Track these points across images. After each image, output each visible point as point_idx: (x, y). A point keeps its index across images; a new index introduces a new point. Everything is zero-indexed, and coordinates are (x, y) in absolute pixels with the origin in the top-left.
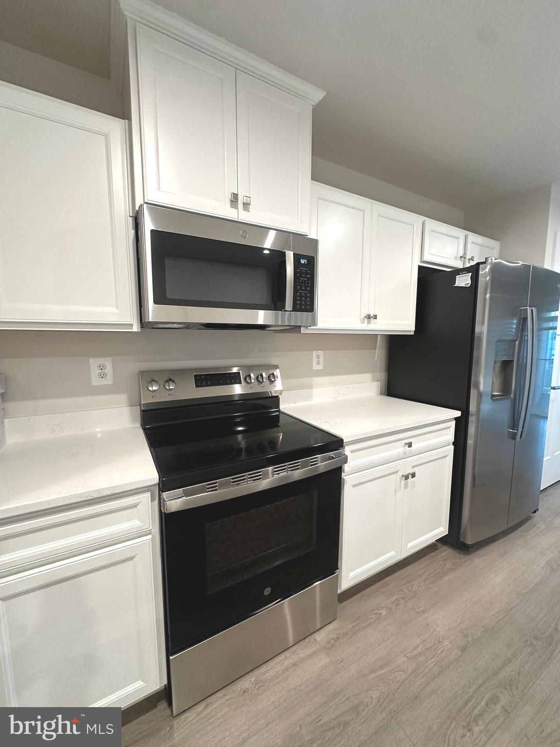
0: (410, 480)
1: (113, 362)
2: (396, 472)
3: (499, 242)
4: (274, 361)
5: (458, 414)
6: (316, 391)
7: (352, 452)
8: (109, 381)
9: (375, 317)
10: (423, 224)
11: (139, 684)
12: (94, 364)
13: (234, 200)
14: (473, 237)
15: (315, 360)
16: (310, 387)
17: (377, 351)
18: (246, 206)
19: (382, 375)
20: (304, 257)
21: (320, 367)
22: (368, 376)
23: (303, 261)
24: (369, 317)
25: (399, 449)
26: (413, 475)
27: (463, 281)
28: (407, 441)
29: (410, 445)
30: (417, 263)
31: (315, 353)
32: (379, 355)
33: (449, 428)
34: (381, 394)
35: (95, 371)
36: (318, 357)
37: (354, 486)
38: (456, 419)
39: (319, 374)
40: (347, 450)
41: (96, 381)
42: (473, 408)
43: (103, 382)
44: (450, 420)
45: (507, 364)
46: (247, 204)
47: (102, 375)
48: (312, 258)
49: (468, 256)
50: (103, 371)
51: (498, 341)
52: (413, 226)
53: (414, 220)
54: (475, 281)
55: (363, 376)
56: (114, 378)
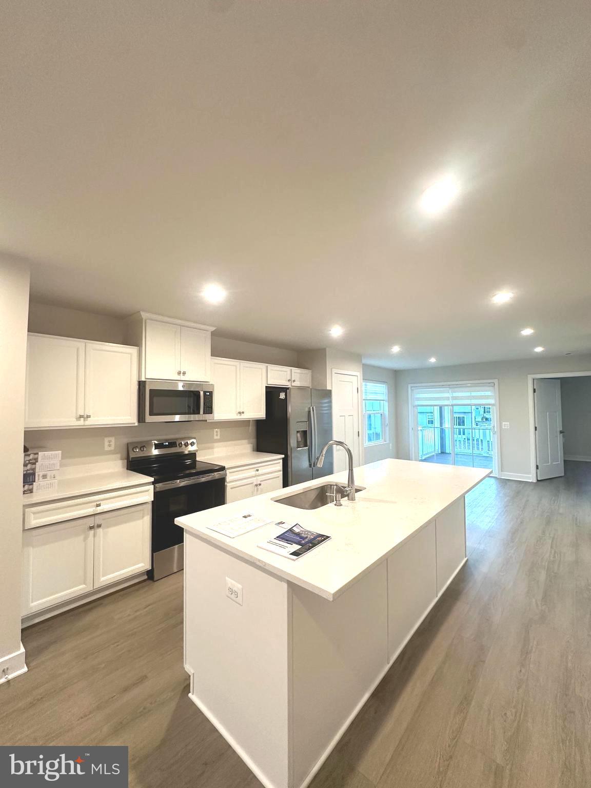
0: (259, 487)
1: (115, 439)
2: (252, 483)
3: (310, 371)
5: (283, 456)
6: (215, 450)
7: (230, 473)
8: (112, 448)
9: (243, 413)
10: (267, 367)
11: (143, 564)
12: (106, 440)
13: (179, 373)
14: (295, 370)
15: (215, 434)
16: (213, 448)
17: (250, 428)
19: (254, 440)
20: (208, 392)
21: (218, 437)
22: (245, 441)
23: (208, 394)
24: (240, 413)
25: (253, 473)
26: (260, 485)
27: (282, 396)
28: (256, 469)
29: (257, 471)
30: (265, 385)
31: (215, 431)
32: (252, 429)
33: (279, 463)
34: (253, 451)
35: (106, 444)
36: (217, 432)
37: (232, 488)
38: (283, 458)
39: (217, 441)
40: (228, 471)
41: (107, 448)
42: (289, 453)
43: (109, 449)
44: (280, 459)
45: (305, 433)
46: (184, 373)
47: (110, 446)
48: (212, 392)
49: (293, 380)
50: (110, 443)
51: (297, 422)
52: (262, 369)
53: (262, 366)
54: (286, 395)
55: (242, 442)
56: (115, 447)
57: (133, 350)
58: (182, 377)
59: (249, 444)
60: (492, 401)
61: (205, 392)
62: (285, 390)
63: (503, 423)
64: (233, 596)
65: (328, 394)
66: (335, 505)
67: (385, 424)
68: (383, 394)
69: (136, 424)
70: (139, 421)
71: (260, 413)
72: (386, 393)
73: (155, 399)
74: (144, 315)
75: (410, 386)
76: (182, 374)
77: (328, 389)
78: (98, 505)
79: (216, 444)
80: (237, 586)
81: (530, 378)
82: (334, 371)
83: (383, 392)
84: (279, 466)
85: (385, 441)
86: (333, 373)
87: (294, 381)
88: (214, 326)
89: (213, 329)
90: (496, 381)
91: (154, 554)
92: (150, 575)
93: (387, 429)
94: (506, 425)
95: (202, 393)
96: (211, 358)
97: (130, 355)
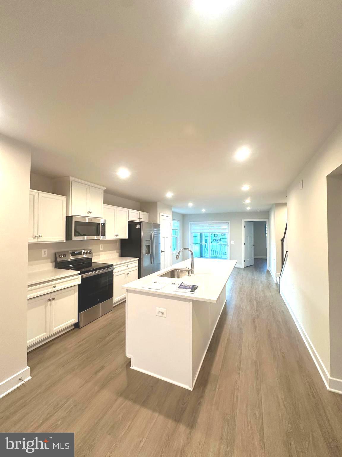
1: (49, 250)
2: (125, 273)
3: (148, 213)
5: (139, 259)
6: (101, 256)
7: (115, 268)
9: (118, 235)
10: (129, 210)
11: (74, 320)
12: (43, 251)
13: (89, 213)
14: (142, 213)
15: (100, 247)
16: (99, 255)
19: (119, 251)
21: (102, 249)
22: (115, 251)
24: (116, 235)
25: (125, 267)
26: (129, 274)
27: (138, 226)
29: (128, 266)
30: (128, 220)
31: (100, 245)
32: (118, 245)
33: (137, 262)
34: (119, 256)
35: (43, 253)
36: (101, 246)
37: (116, 276)
38: (138, 260)
39: (101, 251)
41: (43, 255)
42: (142, 257)
43: (45, 256)
44: (137, 260)
45: (149, 246)
46: (91, 213)
47: (45, 254)
48: (105, 223)
49: (141, 218)
50: (45, 253)
51: (146, 241)
52: (126, 211)
54: (140, 226)
55: (114, 251)
56: (48, 255)
57: (64, 198)
58: (90, 215)
59: (117, 252)
60: (227, 231)
61: (102, 224)
62: (140, 224)
63: (232, 241)
64: (161, 315)
65: (158, 226)
66: (188, 276)
67: (178, 242)
69: (65, 241)
70: (66, 240)
71: (124, 235)
72: (179, 226)
73: (77, 227)
74: (71, 178)
75: (190, 222)
77: (158, 223)
78: (55, 287)
79: (101, 253)
80: (163, 310)
81: (243, 221)
82: (161, 214)
83: (177, 226)
84: (137, 264)
86: (160, 216)
87: (141, 219)
88: (105, 187)
89: (105, 188)
90: (229, 222)
91: (80, 313)
92: (77, 326)
93: (179, 245)
94: (233, 242)
95: (100, 224)
96: (104, 205)
97: (62, 201)
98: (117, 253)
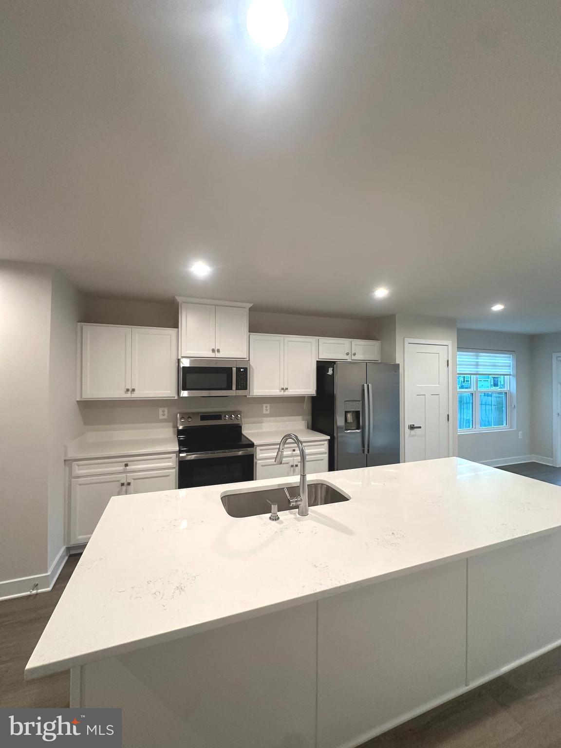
0: (296, 468)
1: (168, 410)
2: (288, 463)
3: (380, 341)
4: (241, 409)
6: (265, 425)
7: (261, 450)
8: (166, 417)
9: (287, 389)
10: (318, 340)
12: (161, 410)
13: (213, 351)
14: (358, 342)
15: (264, 408)
16: (261, 422)
17: (305, 404)
18: (218, 351)
19: (309, 418)
20: (242, 368)
21: (268, 412)
22: (298, 418)
23: (242, 370)
24: (283, 389)
25: (289, 452)
26: (297, 466)
27: (331, 371)
28: (294, 449)
30: (315, 360)
31: (264, 405)
32: (307, 406)
33: (324, 444)
34: (308, 428)
35: (161, 413)
36: (266, 407)
37: (262, 466)
38: (329, 440)
39: (267, 416)
40: (258, 448)
41: (161, 417)
42: (335, 435)
43: (163, 418)
44: (327, 440)
45: (357, 414)
47: (164, 415)
48: (247, 368)
49: (353, 352)
50: (163, 412)
51: (345, 401)
52: (312, 343)
53: (313, 340)
54: (333, 370)
55: (296, 417)
56: (168, 416)
57: (171, 331)
58: (218, 355)
59: (303, 420)
61: (238, 369)
62: (333, 365)
65: (391, 369)
66: (270, 518)
67: (511, 406)
68: (510, 366)
70: (177, 395)
71: (309, 388)
72: (513, 365)
73: (188, 376)
74: (179, 299)
75: (555, 355)
76: (216, 352)
78: (126, 465)
79: (265, 419)
82: (407, 340)
83: (509, 365)
84: (324, 448)
85: (511, 428)
86: (405, 343)
87: (355, 354)
88: (252, 303)
89: (251, 305)
93: (515, 411)
95: (234, 370)
96: (249, 334)
97: (169, 336)
98: (304, 422)
